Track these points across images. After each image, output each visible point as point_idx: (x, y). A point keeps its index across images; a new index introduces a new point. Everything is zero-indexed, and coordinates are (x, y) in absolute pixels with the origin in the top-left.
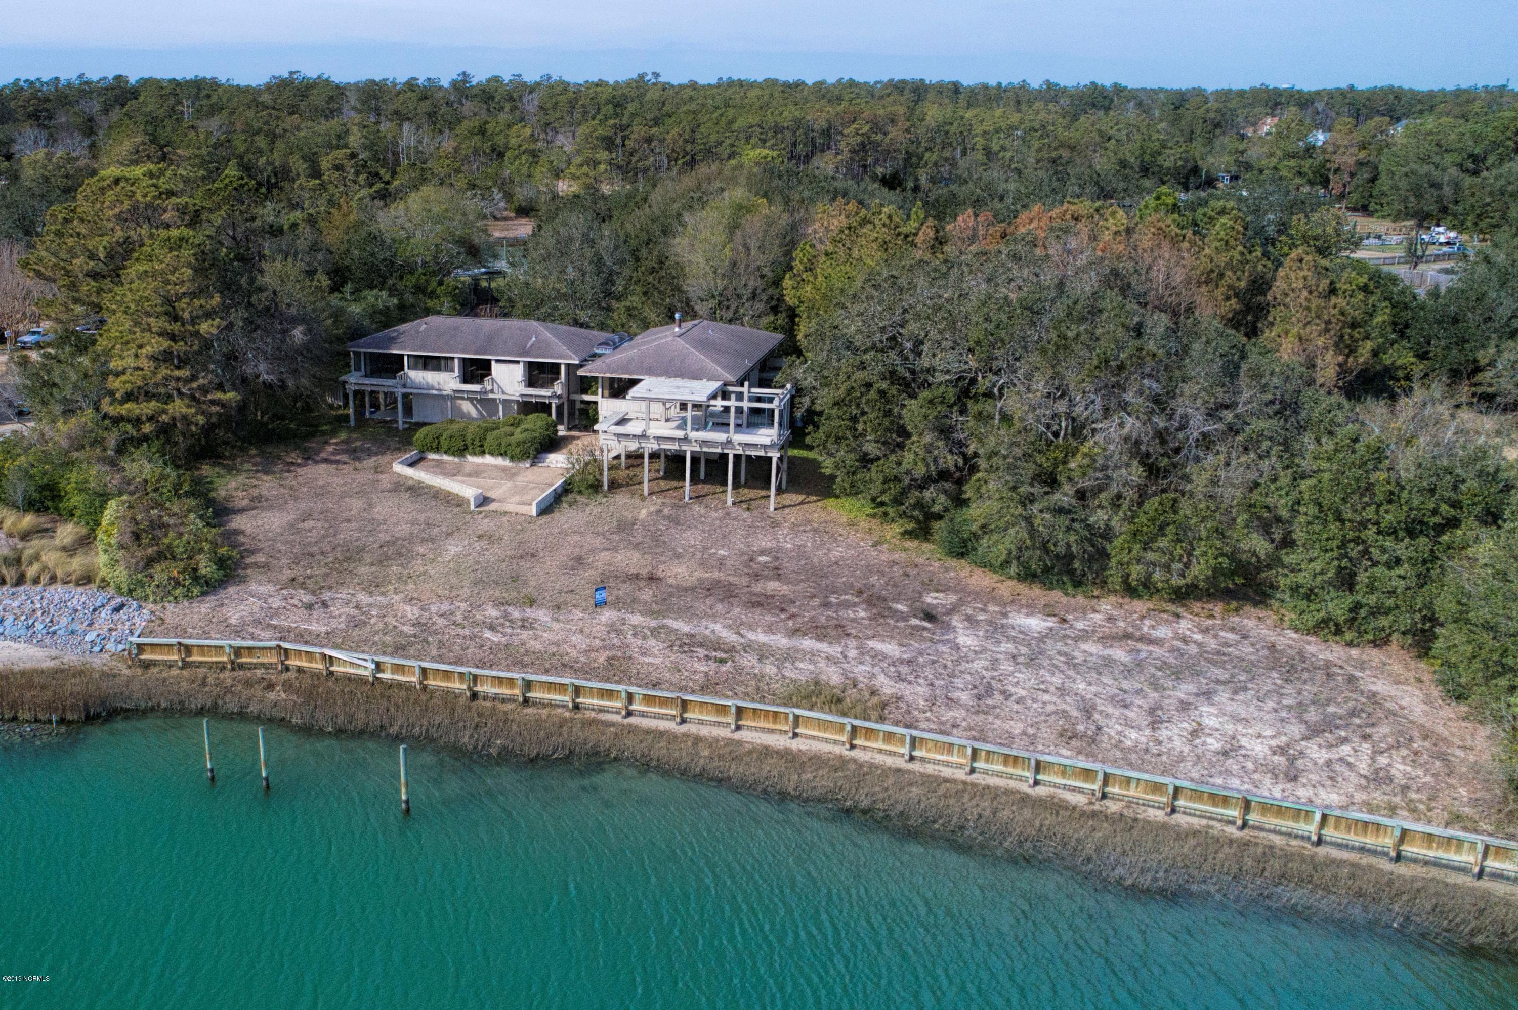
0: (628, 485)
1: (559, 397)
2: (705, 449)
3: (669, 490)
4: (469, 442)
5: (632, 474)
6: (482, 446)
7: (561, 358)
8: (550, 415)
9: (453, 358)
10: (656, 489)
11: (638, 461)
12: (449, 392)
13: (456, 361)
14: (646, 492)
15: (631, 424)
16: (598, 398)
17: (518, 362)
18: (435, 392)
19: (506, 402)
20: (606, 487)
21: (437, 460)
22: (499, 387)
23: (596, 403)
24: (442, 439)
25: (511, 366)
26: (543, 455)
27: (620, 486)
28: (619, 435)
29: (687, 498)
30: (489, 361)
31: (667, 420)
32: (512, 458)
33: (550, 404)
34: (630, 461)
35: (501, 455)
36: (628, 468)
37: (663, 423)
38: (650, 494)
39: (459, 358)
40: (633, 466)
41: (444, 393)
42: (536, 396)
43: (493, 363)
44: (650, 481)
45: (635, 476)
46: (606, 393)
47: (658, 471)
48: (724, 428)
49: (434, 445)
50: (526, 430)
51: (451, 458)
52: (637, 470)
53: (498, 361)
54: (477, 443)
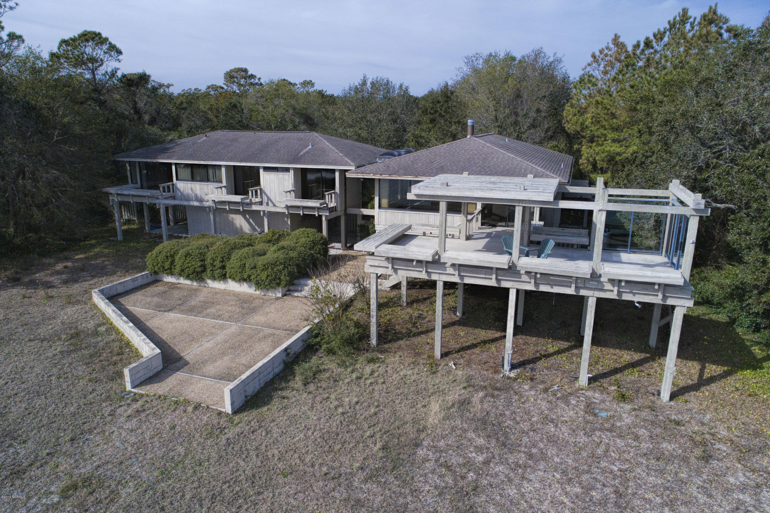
0: (409, 335)
1: (332, 210)
2: (544, 288)
3: (474, 346)
4: (208, 261)
5: (416, 314)
6: (223, 267)
7: (335, 164)
8: (320, 230)
9: (220, 166)
10: (454, 345)
11: (425, 293)
12: (210, 204)
13: (223, 170)
14: (438, 353)
15: (414, 242)
16: (375, 212)
17: (287, 170)
18: (196, 204)
19: (271, 215)
20: (374, 341)
21: (173, 284)
22: (269, 199)
23: (373, 217)
24: (177, 258)
25: (281, 175)
26: (302, 281)
27: (397, 337)
28: (393, 260)
29: (507, 367)
30: (258, 169)
31: (468, 238)
32: (259, 285)
33: (320, 216)
34: (415, 293)
35: (245, 280)
36: (410, 304)
37: (462, 241)
38: (444, 355)
39: (226, 166)
40: (417, 301)
41: (206, 204)
42: (304, 208)
43: (261, 171)
44: (444, 327)
45: (420, 317)
46: (385, 202)
47: (454, 310)
48: (583, 252)
49: (167, 265)
50: (283, 248)
51: (188, 282)
52: (423, 307)
53: (266, 169)
54: (218, 264)
